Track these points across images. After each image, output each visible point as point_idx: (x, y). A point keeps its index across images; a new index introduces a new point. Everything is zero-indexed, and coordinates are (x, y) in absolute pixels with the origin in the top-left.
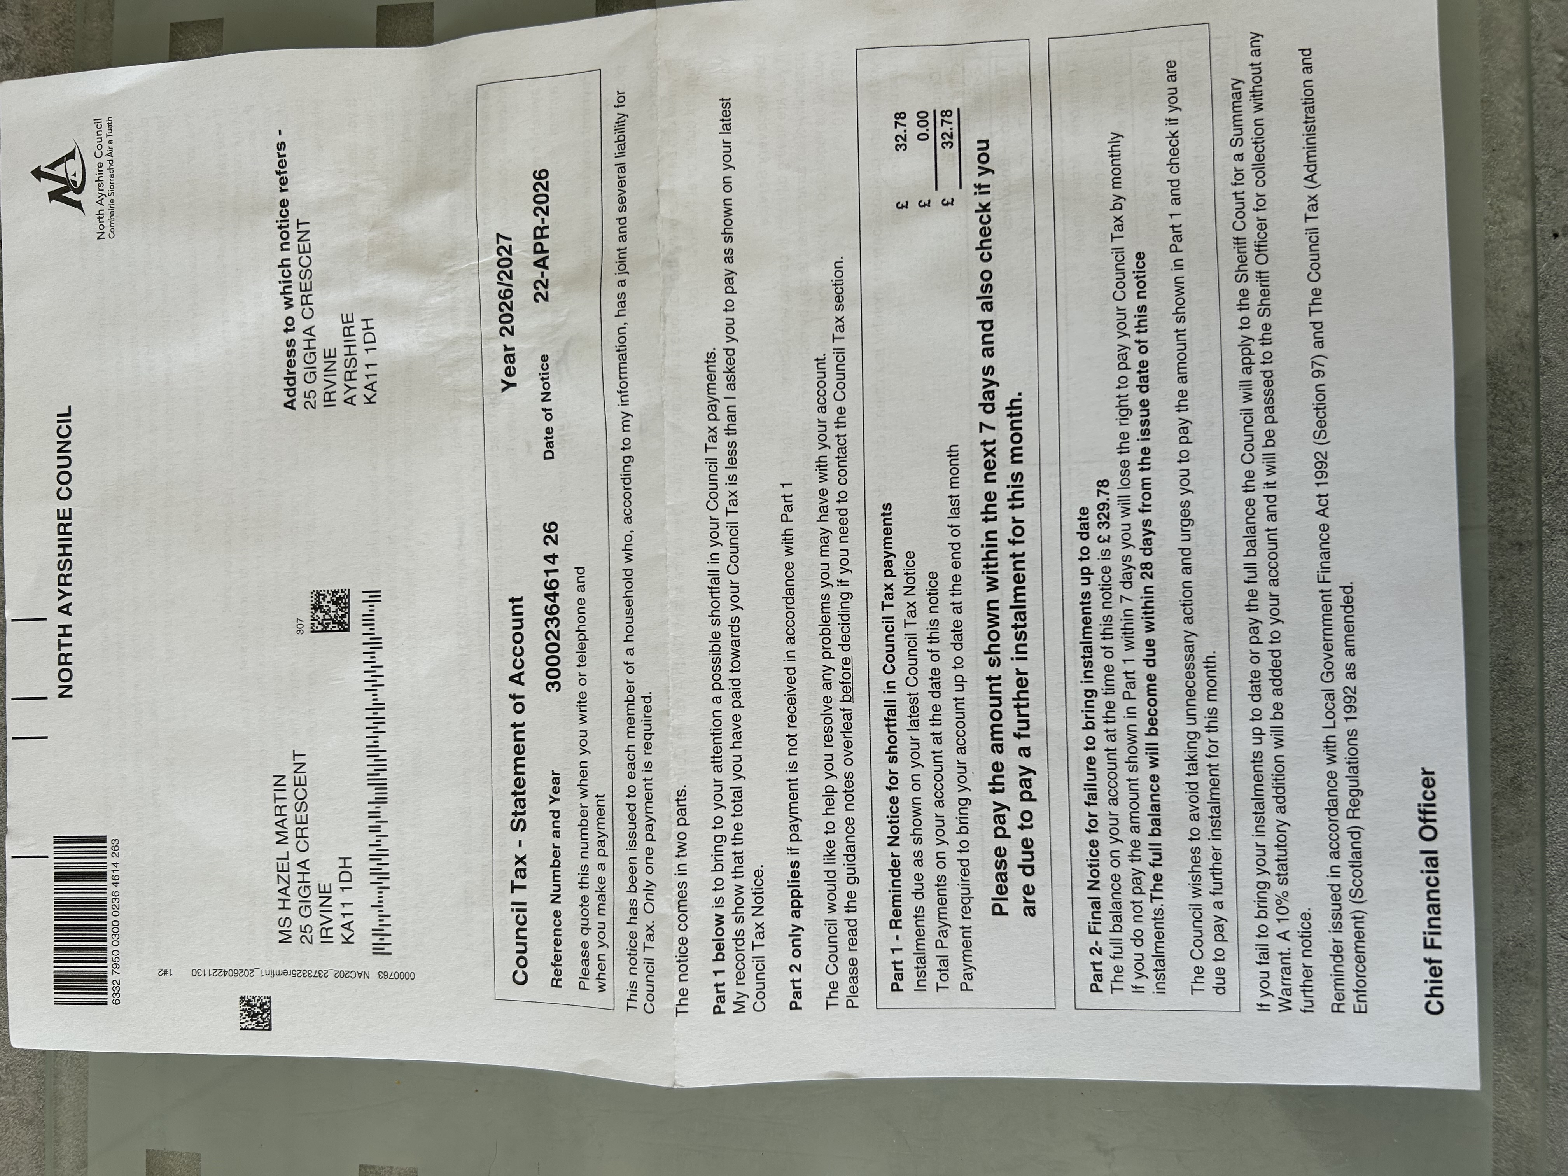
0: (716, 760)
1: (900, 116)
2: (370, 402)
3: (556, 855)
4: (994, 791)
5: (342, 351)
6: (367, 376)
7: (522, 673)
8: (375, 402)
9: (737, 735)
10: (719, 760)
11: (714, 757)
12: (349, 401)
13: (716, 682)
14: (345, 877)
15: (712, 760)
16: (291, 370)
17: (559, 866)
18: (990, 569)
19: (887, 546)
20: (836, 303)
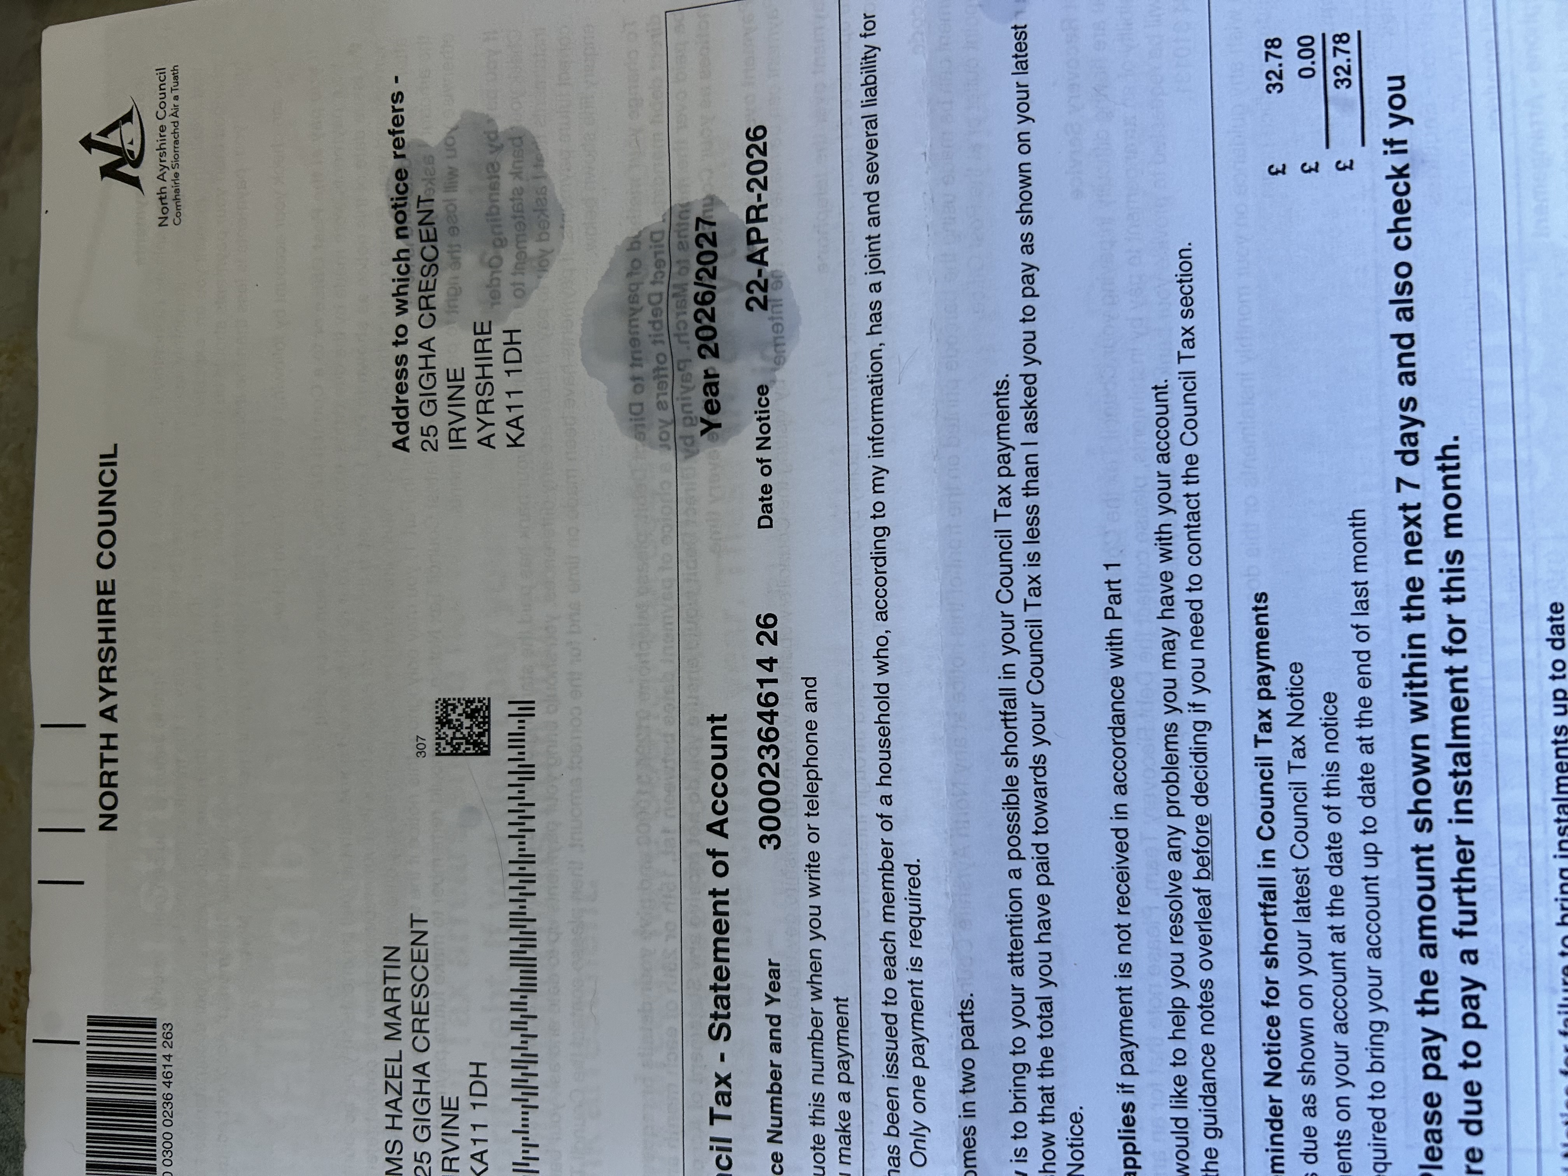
0: (1015, 958)
1: (1273, 43)
2: (516, 445)
3: (776, 1076)
4: (1423, 1012)
5: (471, 373)
6: (509, 408)
7: (726, 820)
8: (523, 445)
9: (1045, 924)
10: (1019, 958)
11: (1012, 955)
12: (486, 442)
13: (1014, 848)
14: (478, 1089)
15: (1009, 958)
16: (402, 397)
17: (780, 1092)
18: (1416, 690)
19: (1262, 654)
20: (1182, 308)
